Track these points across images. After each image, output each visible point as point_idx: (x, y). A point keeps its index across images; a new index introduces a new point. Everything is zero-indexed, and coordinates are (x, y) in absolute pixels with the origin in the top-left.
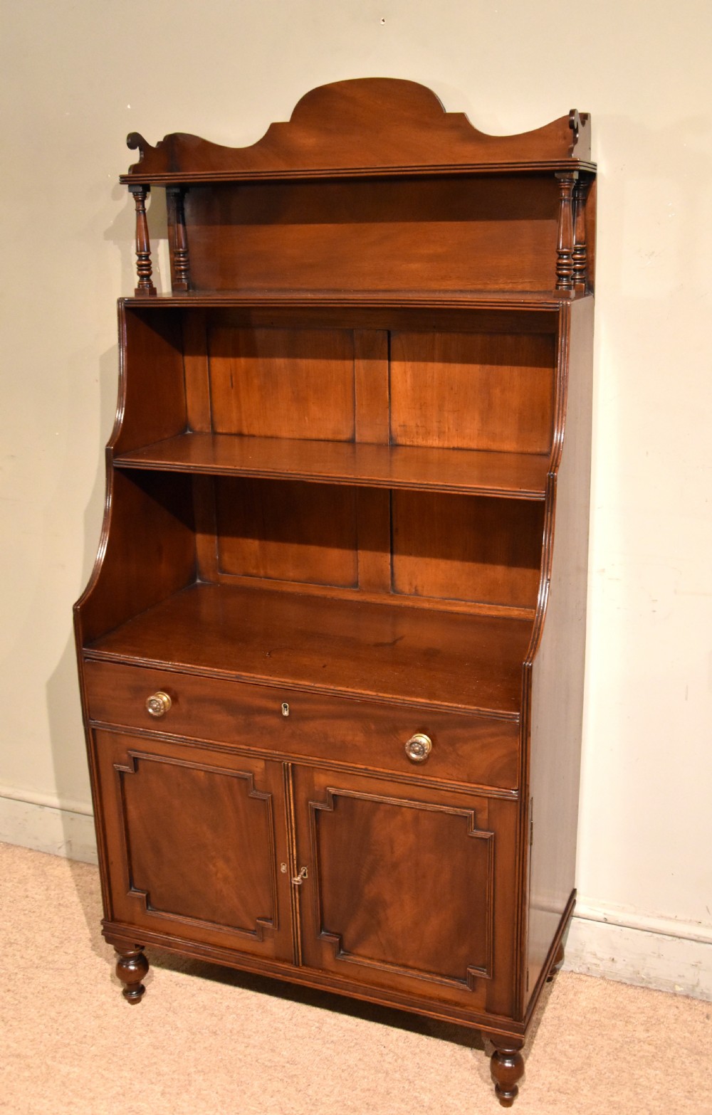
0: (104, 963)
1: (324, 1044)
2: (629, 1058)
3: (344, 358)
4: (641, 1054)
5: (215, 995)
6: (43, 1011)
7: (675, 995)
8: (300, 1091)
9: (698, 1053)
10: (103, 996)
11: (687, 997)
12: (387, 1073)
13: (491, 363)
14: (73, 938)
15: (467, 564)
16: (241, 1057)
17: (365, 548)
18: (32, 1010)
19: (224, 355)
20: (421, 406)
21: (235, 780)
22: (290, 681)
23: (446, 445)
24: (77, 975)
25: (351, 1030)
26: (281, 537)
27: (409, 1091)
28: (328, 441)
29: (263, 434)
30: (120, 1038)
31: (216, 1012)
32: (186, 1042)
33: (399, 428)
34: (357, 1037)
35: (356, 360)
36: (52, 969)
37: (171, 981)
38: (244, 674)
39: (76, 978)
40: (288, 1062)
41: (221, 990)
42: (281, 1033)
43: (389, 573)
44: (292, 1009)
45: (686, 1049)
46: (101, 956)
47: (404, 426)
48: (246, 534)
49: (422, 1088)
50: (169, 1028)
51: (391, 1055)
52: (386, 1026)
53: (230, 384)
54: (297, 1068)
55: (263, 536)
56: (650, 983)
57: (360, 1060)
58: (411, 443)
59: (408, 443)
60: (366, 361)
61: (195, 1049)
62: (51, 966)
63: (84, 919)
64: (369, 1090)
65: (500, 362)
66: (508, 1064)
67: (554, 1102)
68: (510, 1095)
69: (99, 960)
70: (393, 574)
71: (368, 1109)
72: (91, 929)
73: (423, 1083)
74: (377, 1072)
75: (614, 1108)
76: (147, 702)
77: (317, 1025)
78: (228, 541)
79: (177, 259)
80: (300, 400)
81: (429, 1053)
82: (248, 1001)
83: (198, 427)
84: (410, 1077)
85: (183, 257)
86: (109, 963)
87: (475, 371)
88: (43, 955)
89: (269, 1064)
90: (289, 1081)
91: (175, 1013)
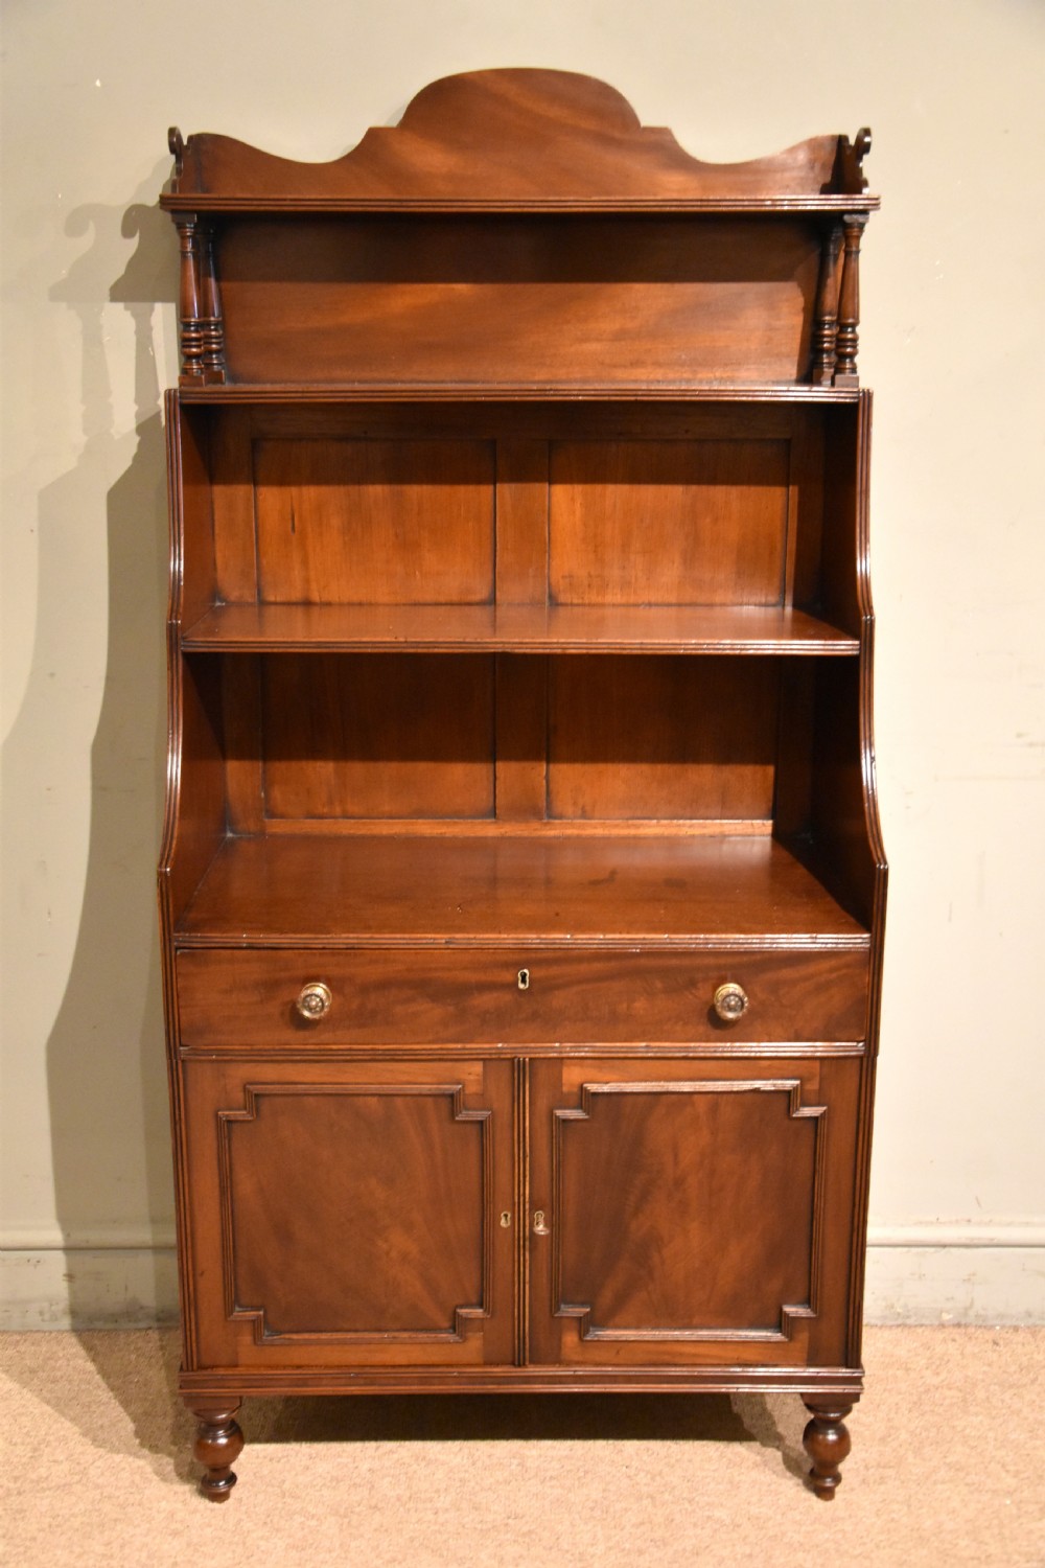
0: (131, 1459)
1: (543, 1482)
2: (936, 1409)
3: (479, 481)
4: (947, 1402)
5: (339, 1460)
6: (77, 1550)
7: (942, 1326)
8: (551, 1548)
9: (1011, 1387)
10: (163, 1504)
11: (959, 1325)
12: (652, 1498)
13: (699, 481)
14: (52, 1438)
15: (659, 767)
16: (436, 1528)
17: (509, 758)
18: (59, 1552)
19: (282, 481)
20: (596, 546)
21: (430, 1100)
22: (534, 936)
23: (632, 599)
24: (97, 1486)
25: (566, 1457)
26: (370, 754)
27: (694, 1511)
28: (452, 604)
29: (346, 600)
30: (234, 1551)
31: (358, 1481)
32: (341, 1530)
33: (561, 581)
34: (581, 1463)
35: (498, 485)
36: (50, 1489)
37: (258, 1457)
38: (458, 936)
39: (99, 1491)
40: (509, 1518)
41: (343, 1451)
42: (472, 1484)
43: (544, 789)
44: (466, 1451)
45: (995, 1384)
46: (118, 1452)
47: (571, 576)
48: (314, 753)
49: (708, 1504)
50: (303, 1519)
51: (642, 1474)
52: (611, 1442)
53: (290, 526)
54: (527, 1523)
55: (343, 752)
56: (908, 1317)
57: (604, 1490)
58: (580, 601)
59: (575, 601)
60: (513, 486)
61: (362, 1536)
62: (44, 1485)
63: (48, 1409)
64: (642, 1523)
65: (713, 481)
66: (832, 1437)
67: (882, 1480)
68: (833, 1481)
69: (118, 1458)
70: (548, 793)
71: (658, 1547)
72: (72, 1420)
73: (706, 1498)
74: (639, 1499)
75: (958, 1470)
76: (300, 1000)
77: (516, 1462)
78: (280, 768)
79: (206, 333)
80: (407, 546)
81: (690, 1461)
82: (396, 1456)
83: (234, 595)
84: (684, 1495)
85: (215, 330)
86: (139, 1457)
87: (676, 493)
88: (16, 1473)
89: (484, 1527)
90: (527, 1540)
91: (296, 1497)
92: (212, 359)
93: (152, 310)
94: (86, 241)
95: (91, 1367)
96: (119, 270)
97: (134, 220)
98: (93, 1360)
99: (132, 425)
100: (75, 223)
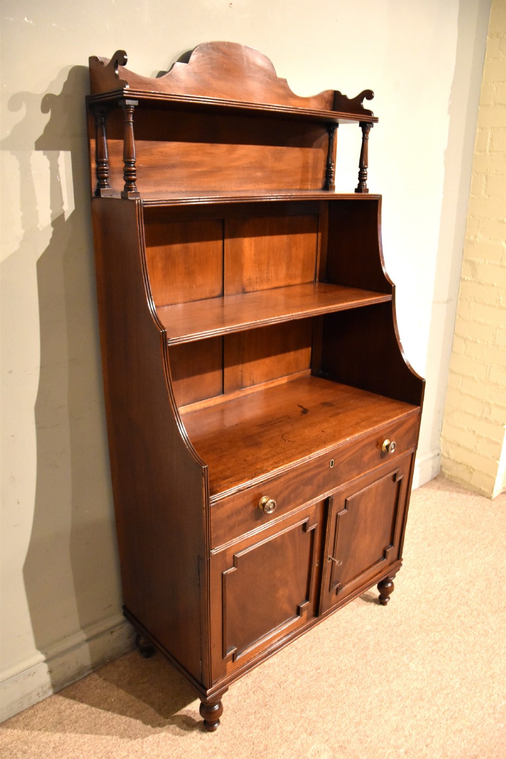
3: (216, 239)
10: (194, 745)
13: (292, 233)
20: (259, 264)
21: (297, 529)
28: (207, 299)
33: (246, 282)
35: (224, 240)
47: (250, 279)
58: (253, 290)
65: (295, 232)
66: (389, 586)
68: (388, 599)
70: (242, 377)
79: (102, 168)
80: (190, 273)
92: (104, 182)
93: (58, 155)
94: (22, 112)
95: (85, 706)
96: (40, 132)
97: (48, 102)
98: (82, 702)
99: (49, 222)
100: (15, 102)
